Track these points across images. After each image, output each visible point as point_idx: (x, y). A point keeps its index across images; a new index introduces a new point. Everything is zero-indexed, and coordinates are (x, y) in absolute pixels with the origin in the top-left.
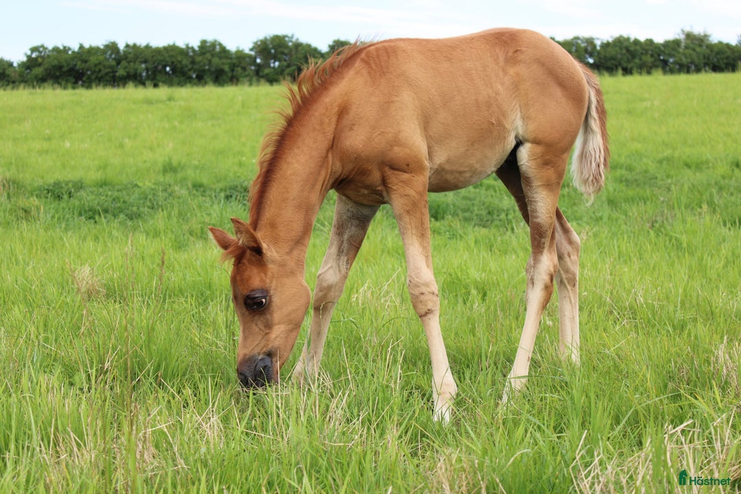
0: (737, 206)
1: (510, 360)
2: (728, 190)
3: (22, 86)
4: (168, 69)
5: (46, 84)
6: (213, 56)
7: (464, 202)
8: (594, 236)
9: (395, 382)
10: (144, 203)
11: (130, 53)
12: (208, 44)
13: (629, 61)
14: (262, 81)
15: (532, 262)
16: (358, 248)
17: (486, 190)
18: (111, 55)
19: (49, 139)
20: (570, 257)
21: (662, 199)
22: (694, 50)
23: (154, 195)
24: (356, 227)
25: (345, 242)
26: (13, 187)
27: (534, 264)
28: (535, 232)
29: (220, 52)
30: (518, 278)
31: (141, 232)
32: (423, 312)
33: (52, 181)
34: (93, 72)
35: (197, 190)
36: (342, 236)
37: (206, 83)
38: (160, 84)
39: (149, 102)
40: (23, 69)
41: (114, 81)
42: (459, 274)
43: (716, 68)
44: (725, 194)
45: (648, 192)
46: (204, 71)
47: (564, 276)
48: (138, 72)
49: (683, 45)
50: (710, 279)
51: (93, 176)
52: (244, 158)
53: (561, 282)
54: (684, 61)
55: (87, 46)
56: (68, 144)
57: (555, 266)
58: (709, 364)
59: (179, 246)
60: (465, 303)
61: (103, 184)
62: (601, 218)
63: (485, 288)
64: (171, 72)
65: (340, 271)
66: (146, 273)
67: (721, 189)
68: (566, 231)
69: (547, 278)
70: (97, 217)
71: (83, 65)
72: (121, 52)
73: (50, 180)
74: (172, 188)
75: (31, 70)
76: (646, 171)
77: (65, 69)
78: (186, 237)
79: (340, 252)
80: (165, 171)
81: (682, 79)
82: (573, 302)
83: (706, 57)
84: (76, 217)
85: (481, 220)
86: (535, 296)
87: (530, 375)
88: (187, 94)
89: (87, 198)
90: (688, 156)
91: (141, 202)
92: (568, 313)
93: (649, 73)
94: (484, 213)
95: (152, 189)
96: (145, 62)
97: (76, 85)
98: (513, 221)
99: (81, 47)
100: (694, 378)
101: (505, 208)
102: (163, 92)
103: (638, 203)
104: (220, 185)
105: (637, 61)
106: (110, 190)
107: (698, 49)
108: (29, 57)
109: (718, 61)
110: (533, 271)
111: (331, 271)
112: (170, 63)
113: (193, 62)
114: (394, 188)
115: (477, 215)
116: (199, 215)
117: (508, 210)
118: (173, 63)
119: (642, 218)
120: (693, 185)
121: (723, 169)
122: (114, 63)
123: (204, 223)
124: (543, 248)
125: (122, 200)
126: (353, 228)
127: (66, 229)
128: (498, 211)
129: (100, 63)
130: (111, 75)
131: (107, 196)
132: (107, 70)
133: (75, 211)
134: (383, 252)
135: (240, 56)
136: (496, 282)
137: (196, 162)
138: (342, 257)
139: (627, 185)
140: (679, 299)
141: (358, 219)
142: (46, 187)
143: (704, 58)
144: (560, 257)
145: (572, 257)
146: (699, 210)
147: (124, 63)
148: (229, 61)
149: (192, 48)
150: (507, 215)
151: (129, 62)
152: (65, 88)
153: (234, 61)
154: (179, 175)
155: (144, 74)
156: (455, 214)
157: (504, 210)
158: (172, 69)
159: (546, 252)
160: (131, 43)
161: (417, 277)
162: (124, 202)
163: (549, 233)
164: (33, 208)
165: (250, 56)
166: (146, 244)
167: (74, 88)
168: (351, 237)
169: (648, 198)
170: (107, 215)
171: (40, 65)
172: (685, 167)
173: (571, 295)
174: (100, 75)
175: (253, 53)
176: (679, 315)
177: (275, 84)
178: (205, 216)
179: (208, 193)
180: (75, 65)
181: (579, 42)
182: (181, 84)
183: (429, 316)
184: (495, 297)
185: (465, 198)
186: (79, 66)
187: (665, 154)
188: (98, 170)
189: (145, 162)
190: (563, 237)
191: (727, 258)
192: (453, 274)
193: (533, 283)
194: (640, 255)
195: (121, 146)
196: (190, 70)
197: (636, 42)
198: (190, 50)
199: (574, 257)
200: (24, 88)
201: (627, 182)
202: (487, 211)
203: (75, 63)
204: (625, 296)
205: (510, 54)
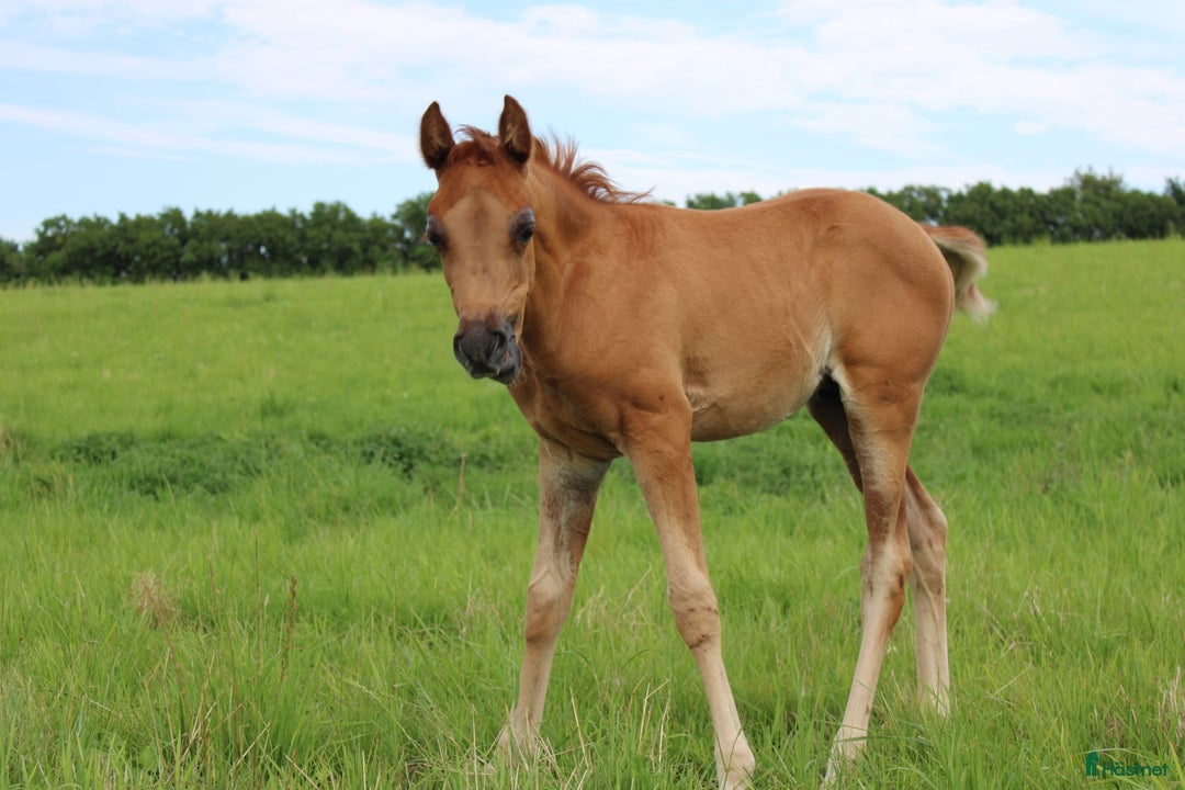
0: (1178, 453)
1: (837, 712)
2: (1164, 426)
3: (31, 283)
4: (263, 250)
5: (69, 279)
6: (334, 228)
7: (744, 455)
8: (955, 506)
9: (656, 753)
10: (232, 467)
11: (202, 227)
12: (326, 211)
13: (994, 224)
14: (414, 266)
15: (870, 555)
16: (584, 536)
17: (778, 434)
18: (172, 231)
19: (77, 366)
20: (931, 546)
21: (1059, 445)
22: (1097, 204)
23: (248, 453)
24: (576, 501)
25: (562, 529)
26: (22, 444)
27: (873, 557)
28: (873, 506)
29: (345, 222)
30: (838, 577)
31: (230, 513)
32: (694, 639)
33: (85, 434)
34: (144, 258)
35: (317, 444)
36: (557, 518)
37: (323, 272)
38: (251, 274)
39: (235, 303)
40: (33, 256)
41: (178, 272)
42: (744, 574)
43: (1134, 233)
44: (1158, 435)
45: (1037, 434)
46: (320, 252)
47: (923, 577)
48: (216, 256)
49: (1079, 196)
50: (1145, 575)
51: (149, 424)
52: (389, 391)
53: (919, 586)
54: (1083, 222)
55: (131, 216)
56: (107, 374)
57: (906, 563)
58: (1154, 712)
59: (293, 535)
60: (756, 619)
61: (166, 437)
62: (963, 477)
63: (788, 595)
64: (267, 255)
65: (562, 576)
66: (243, 581)
67: (1152, 426)
68: (924, 506)
69: (893, 580)
70: (159, 491)
71: (128, 247)
72: (189, 226)
73: (82, 432)
74: (277, 439)
75: (45, 256)
76: (1031, 400)
77: (99, 253)
78: (302, 521)
79: (558, 544)
80: (265, 414)
81: (1081, 251)
82: (938, 618)
83: (1118, 216)
84: (125, 492)
85: (772, 483)
86: (876, 610)
87: (870, 737)
88: (295, 291)
89: (143, 461)
90: (1098, 375)
91: (229, 464)
92: (929, 638)
93: (1027, 241)
94: (776, 471)
95: (245, 444)
96: (226, 239)
97: (117, 279)
98: (824, 484)
99: (123, 218)
100: (1132, 734)
101: (810, 464)
102: (256, 286)
103: (1021, 452)
104: (352, 436)
105: (1008, 223)
106: (178, 446)
107: (1104, 203)
108: (42, 235)
109: (1136, 220)
110: (872, 571)
111: (549, 578)
112: (265, 241)
113: (303, 238)
114: (637, 438)
115: (765, 475)
116: (321, 483)
117: (814, 467)
118: (270, 240)
119: (1028, 475)
120: (1107, 421)
121: (1154, 394)
122: (176, 242)
123: (329, 496)
124: (887, 532)
125: (197, 463)
126: (572, 503)
127: (109, 510)
128: (798, 468)
129: (154, 243)
130: (172, 260)
131: (173, 456)
132: (167, 254)
133: (124, 482)
134: (619, 538)
135: (377, 226)
136: (803, 584)
137: (312, 399)
138: (562, 554)
139: (1002, 423)
140: (1099, 607)
141: (577, 487)
142: (75, 444)
143: (1115, 216)
144: (916, 546)
145: (935, 547)
146: (1119, 461)
147: (192, 242)
148: (359, 236)
149: (302, 216)
150: (813, 474)
151: (201, 241)
152: (101, 284)
153: (369, 235)
154: (288, 420)
155: (225, 260)
156: (730, 475)
157: (807, 467)
158: (270, 250)
159: (890, 538)
160: (203, 209)
161: (681, 584)
162: (202, 465)
163: (895, 509)
164: (55, 479)
165: (394, 227)
166: (240, 533)
167: (114, 283)
168: (570, 519)
169: (1036, 444)
170: (174, 486)
171: (59, 248)
172: (1093, 392)
173: (935, 606)
174: (154, 262)
175: (398, 223)
176: (1101, 633)
177: (433, 270)
178: (331, 485)
179: (335, 448)
180: (116, 246)
181: (915, 195)
182: (284, 274)
183: (706, 646)
184: (804, 610)
185: (744, 448)
186: (122, 247)
187: (1061, 371)
188: (157, 415)
189: (232, 400)
190: (920, 515)
191: (1168, 538)
192: (735, 573)
193: (872, 589)
194: (1030, 535)
195: (193, 375)
196: (297, 251)
197: (1005, 193)
198: (298, 220)
199: (938, 547)
200: (35, 285)
201: (1003, 418)
202: (781, 469)
203: (114, 243)
204: (1010, 602)
205: (821, 233)
